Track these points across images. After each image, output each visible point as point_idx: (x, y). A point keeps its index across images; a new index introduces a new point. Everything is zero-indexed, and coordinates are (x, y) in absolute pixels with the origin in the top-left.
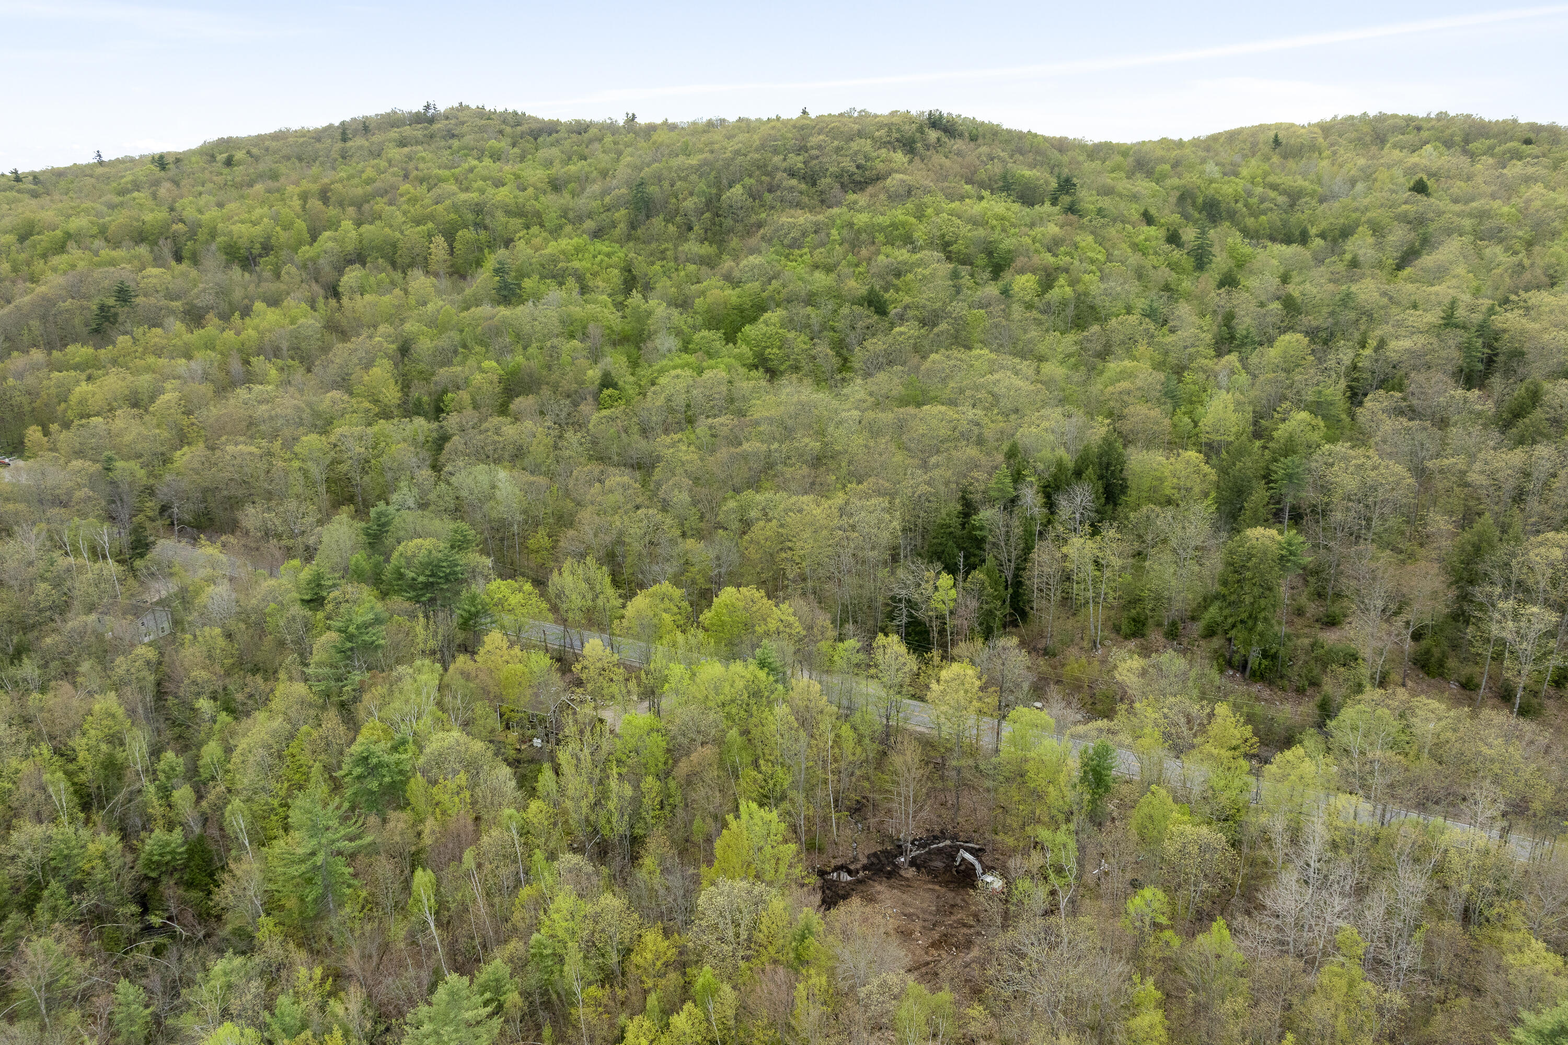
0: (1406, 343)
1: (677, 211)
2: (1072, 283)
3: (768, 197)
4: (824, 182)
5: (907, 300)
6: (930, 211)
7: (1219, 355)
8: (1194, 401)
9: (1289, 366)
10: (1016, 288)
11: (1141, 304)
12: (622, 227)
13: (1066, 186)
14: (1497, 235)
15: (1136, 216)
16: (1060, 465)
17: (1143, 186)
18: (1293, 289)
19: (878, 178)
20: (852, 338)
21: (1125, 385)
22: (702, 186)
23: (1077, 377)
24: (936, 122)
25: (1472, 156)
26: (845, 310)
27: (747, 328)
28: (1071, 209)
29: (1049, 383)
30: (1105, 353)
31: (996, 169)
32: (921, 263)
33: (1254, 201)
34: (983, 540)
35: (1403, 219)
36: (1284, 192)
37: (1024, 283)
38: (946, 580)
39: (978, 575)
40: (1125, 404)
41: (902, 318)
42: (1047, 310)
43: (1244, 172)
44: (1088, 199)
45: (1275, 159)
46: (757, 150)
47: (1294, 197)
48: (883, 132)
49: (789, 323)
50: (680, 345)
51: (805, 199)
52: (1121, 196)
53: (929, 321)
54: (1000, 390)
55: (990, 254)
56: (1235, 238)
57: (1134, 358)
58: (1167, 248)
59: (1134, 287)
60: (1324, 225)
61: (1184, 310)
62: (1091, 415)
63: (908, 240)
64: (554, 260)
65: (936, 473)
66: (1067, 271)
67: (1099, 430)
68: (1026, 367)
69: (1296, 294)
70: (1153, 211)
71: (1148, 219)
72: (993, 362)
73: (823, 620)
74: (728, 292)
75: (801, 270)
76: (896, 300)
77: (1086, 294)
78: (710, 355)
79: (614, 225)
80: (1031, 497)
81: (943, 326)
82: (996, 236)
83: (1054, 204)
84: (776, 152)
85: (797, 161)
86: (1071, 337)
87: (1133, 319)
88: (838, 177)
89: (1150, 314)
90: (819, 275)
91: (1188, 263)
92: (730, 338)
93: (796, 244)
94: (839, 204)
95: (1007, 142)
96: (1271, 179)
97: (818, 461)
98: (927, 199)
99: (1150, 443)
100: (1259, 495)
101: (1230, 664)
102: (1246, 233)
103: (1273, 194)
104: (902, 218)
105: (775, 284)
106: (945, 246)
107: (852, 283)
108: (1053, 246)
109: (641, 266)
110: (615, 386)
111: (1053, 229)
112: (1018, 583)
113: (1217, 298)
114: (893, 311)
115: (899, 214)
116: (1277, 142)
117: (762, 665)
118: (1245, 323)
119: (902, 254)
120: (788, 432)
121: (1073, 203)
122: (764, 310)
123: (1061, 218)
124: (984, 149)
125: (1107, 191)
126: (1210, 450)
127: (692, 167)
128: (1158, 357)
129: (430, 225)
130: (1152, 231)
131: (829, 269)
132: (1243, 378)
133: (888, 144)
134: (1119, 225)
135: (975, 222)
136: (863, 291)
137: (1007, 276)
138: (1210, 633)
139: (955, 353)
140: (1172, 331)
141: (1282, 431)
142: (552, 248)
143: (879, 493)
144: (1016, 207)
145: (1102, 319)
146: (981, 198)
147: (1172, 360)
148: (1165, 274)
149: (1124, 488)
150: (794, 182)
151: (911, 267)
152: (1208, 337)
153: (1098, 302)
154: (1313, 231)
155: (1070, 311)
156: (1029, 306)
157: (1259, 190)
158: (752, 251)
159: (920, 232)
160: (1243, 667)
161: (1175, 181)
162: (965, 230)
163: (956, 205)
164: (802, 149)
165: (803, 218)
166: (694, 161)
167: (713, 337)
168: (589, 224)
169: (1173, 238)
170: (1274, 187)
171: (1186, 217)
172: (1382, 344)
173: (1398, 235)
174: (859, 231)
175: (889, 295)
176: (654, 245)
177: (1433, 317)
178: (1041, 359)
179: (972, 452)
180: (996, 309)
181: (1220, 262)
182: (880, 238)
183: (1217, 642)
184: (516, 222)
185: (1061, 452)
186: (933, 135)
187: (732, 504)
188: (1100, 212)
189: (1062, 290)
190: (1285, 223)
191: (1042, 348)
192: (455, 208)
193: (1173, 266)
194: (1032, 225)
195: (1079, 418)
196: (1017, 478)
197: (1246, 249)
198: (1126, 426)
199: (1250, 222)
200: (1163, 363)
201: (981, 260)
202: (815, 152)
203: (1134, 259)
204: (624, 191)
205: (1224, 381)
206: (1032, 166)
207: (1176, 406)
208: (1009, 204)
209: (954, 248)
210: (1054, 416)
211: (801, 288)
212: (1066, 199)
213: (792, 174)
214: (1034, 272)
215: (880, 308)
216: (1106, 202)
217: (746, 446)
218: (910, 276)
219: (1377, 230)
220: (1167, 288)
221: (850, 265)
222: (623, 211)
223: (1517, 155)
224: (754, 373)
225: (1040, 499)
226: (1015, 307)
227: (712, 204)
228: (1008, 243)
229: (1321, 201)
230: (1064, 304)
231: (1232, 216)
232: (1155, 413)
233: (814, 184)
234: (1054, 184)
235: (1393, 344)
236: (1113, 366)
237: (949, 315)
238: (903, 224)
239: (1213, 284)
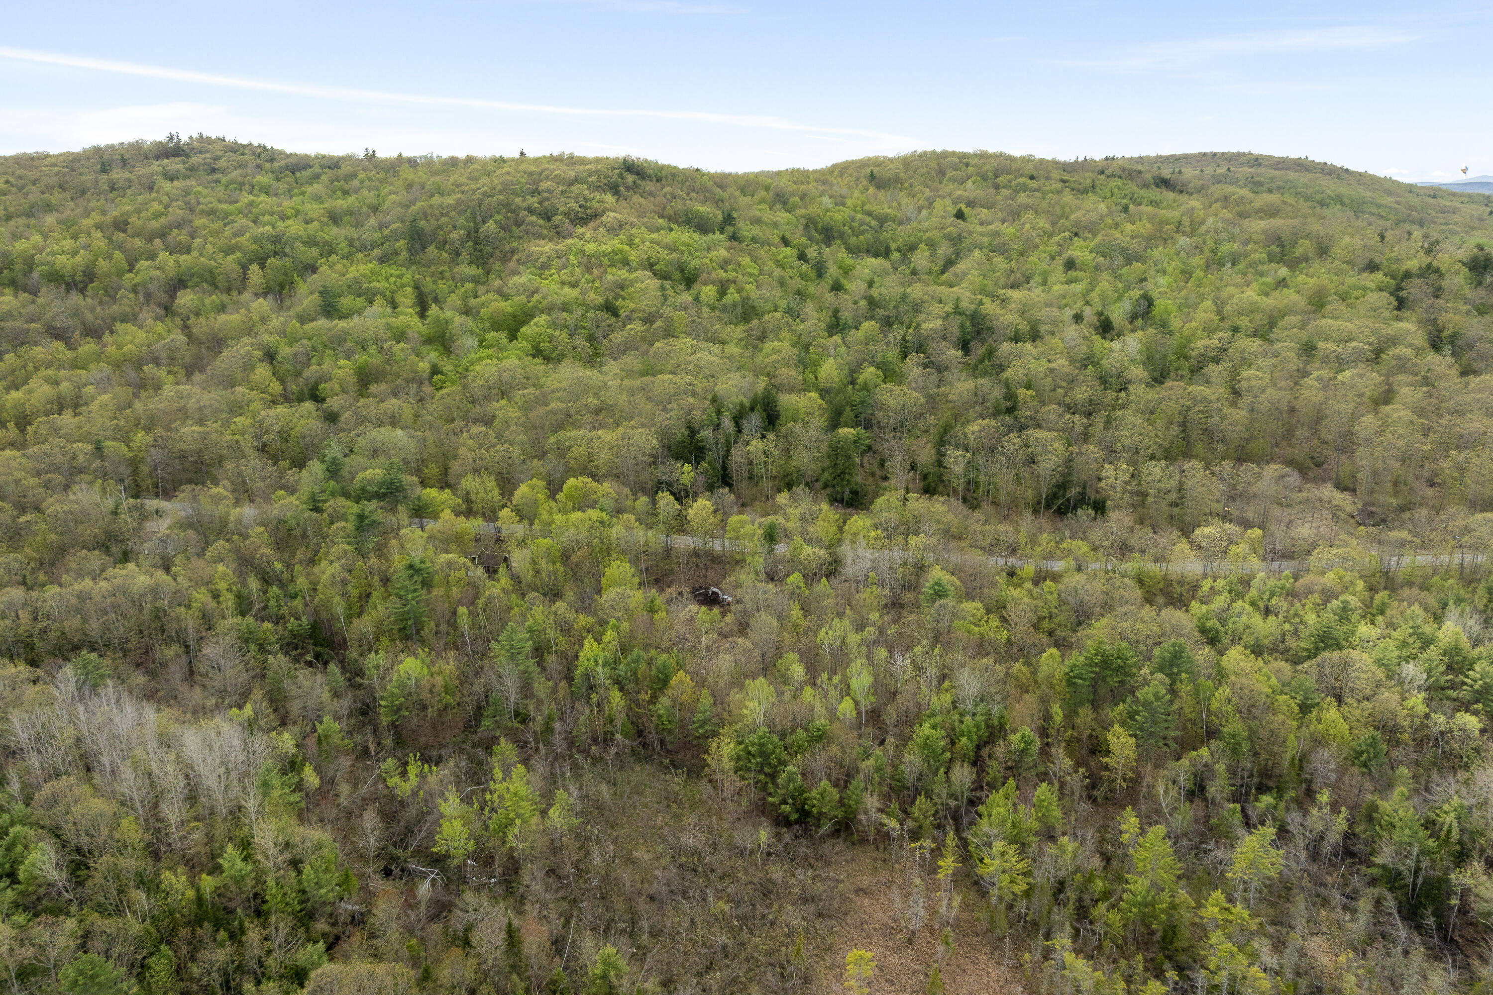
0: (931, 325)
1: (445, 242)
2: (739, 291)
3: (516, 231)
4: (558, 219)
5: (632, 306)
6: (637, 241)
7: (831, 336)
8: (816, 364)
9: (869, 340)
10: (703, 296)
11: (783, 304)
12: (404, 255)
13: (729, 219)
14: (1002, 250)
15: (777, 240)
16: (742, 405)
17: (782, 216)
18: (875, 292)
19: (596, 215)
20: (599, 334)
21: (775, 357)
22: (462, 221)
23: (747, 353)
24: (630, 167)
25: (997, 187)
26: (591, 314)
27: (524, 329)
28: (734, 237)
29: (730, 358)
30: (762, 338)
31: (678, 205)
32: (636, 280)
33: (855, 224)
34: (703, 448)
35: (949, 238)
36: (876, 218)
37: (708, 292)
38: (687, 467)
39: (704, 464)
40: (776, 369)
41: (629, 319)
42: (724, 309)
43: (849, 202)
44: (746, 229)
45: (871, 190)
46: (501, 192)
47: (882, 220)
48: (593, 178)
49: (554, 325)
50: (476, 343)
51: (545, 232)
52: (766, 224)
53: (648, 320)
54: (702, 363)
55: (682, 271)
56: (843, 254)
57: (780, 340)
58: (798, 263)
59: (778, 292)
60: (900, 242)
61: (809, 308)
62: (756, 376)
63: (626, 263)
64: (357, 281)
65: (673, 413)
66: (734, 282)
67: (762, 383)
68: (715, 348)
69: (875, 295)
70: (788, 236)
71: (786, 242)
72: (694, 346)
73: (626, 491)
74: (503, 304)
75: (554, 287)
76: (625, 306)
77: (748, 298)
78: (502, 350)
79: (397, 253)
80: (728, 423)
81: (659, 323)
82: (686, 258)
83: (722, 233)
84: (515, 194)
85: (533, 201)
86: (741, 328)
87: (778, 315)
88: (567, 214)
89: (789, 311)
90: (567, 290)
91: (812, 274)
92: (513, 337)
93: (544, 267)
94: (571, 236)
95: (684, 182)
96: (868, 207)
97: (598, 411)
98: (634, 231)
99: (792, 390)
100: (848, 413)
101: (836, 500)
102: (849, 250)
103: (868, 219)
104: (619, 246)
105: (536, 297)
106: (650, 265)
107: (592, 295)
108: (724, 264)
109: (428, 284)
110: (441, 373)
111: (723, 253)
112: (725, 468)
113: (830, 297)
114: (623, 313)
115: (616, 243)
116: (872, 177)
117: (602, 510)
118: (846, 315)
119: (623, 274)
120: (577, 397)
121: (734, 233)
122: (532, 317)
123: (727, 244)
124: (668, 189)
125: (757, 221)
126: (824, 393)
127: (449, 205)
128: (795, 339)
129: (239, 254)
130: (788, 251)
131: (574, 285)
132: (843, 349)
133: (597, 188)
134: (766, 247)
135: (668, 247)
136: (600, 300)
137: (696, 287)
138: (825, 486)
139: (671, 341)
140: (803, 321)
141: (861, 379)
142: (353, 272)
143: (643, 426)
144: (696, 236)
145: (760, 315)
146: (671, 230)
147: (803, 340)
148: (797, 283)
149: (778, 417)
150: (534, 218)
151: (632, 283)
152: (822, 325)
153: (756, 303)
154: (894, 246)
155: (739, 310)
156: (713, 308)
157: (859, 216)
158: (515, 273)
159: (634, 256)
160: (841, 501)
161: (803, 211)
162: (664, 254)
163: (653, 236)
164: (535, 192)
165: (548, 247)
166: (450, 200)
167: (502, 337)
168: (377, 252)
169: (802, 257)
170: (869, 214)
171: (810, 239)
172: (919, 325)
173: (944, 250)
174: (590, 258)
175: (619, 303)
176: (433, 268)
177: (949, 308)
178: (724, 342)
179: (691, 400)
180: (692, 311)
181: (833, 271)
182: (606, 261)
183: (829, 491)
184: (314, 251)
185: (742, 398)
186: (630, 178)
187: (552, 439)
188: (754, 239)
189: (732, 296)
190: (876, 239)
191: (723, 336)
192: (256, 240)
193: (803, 277)
194: (709, 249)
195: (750, 377)
196: (719, 413)
197: (849, 261)
198: (777, 381)
199: (853, 240)
200: (798, 342)
201: (677, 275)
202: (546, 195)
203: (777, 272)
204: (398, 225)
205: (832, 351)
206: (703, 202)
207: (805, 368)
208: (692, 234)
209: (657, 267)
210: (735, 379)
211: (559, 300)
212: (730, 229)
213: (531, 211)
214: (713, 283)
215: (615, 313)
216: (756, 231)
217: (553, 405)
218: (631, 289)
219: (932, 245)
220: (799, 293)
221: (587, 281)
222: (402, 242)
223: (1025, 188)
224: (537, 360)
225: (732, 424)
226: (704, 309)
227: (473, 235)
228: (694, 263)
229: (901, 223)
230: (735, 305)
231: (841, 235)
232: (793, 372)
233: (549, 219)
234: (720, 217)
235: (924, 326)
236: (768, 346)
237: (662, 316)
238: (621, 251)
239: (828, 287)
